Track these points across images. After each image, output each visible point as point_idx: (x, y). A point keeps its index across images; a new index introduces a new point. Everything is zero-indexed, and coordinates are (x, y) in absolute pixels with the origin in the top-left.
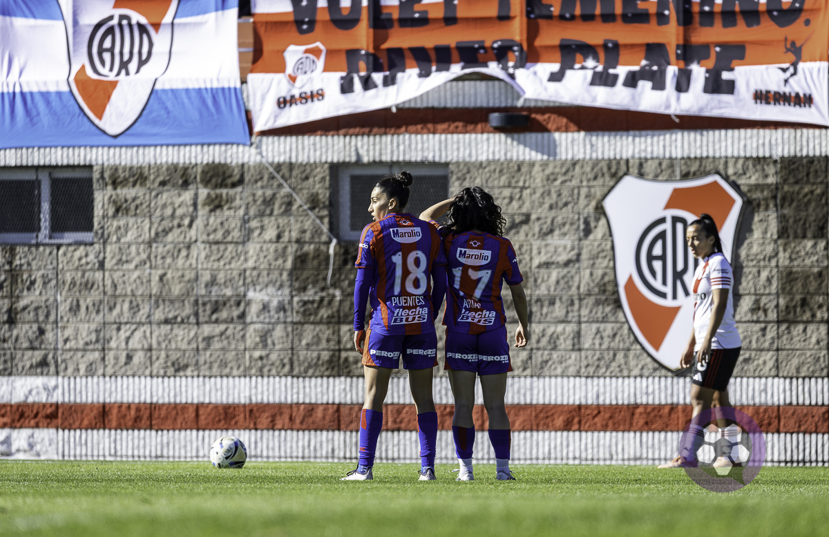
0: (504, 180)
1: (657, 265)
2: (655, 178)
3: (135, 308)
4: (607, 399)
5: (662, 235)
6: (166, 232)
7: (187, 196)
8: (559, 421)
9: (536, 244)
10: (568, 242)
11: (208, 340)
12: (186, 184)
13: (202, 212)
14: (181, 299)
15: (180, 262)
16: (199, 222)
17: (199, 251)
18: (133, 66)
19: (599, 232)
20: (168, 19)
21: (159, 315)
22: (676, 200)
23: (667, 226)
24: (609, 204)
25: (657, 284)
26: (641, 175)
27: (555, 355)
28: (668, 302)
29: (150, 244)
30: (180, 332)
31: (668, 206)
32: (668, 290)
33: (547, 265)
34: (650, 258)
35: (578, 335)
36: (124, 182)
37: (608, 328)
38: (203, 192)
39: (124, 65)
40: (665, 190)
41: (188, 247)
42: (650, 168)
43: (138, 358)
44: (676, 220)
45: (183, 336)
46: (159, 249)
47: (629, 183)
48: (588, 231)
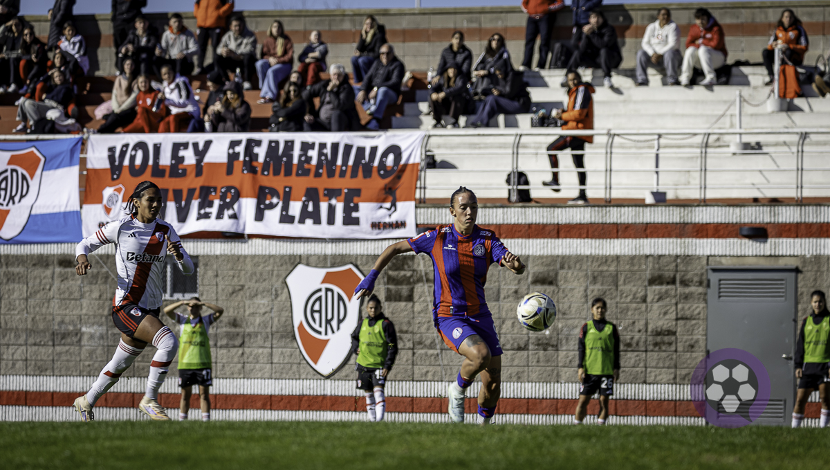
0: (229, 266)
1: (317, 316)
2: (316, 266)
3: (17, 336)
4: (286, 392)
5: (319, 299)
6: (36, 292)
7: (48, 272)
8: (259, 404)
9: (248, 302)
10: (265, 301)
11: (60, 354)
12: (47, 266)
13: (57, 283)
14: (44, 331)
15: (44, 310)
16: (55, 288)
17: (55, 304)
18: (17, 199)
19: (284, 296)
20: (39, 172)
21: (31, 341)
22: (328, 278)
23: (322, 293)
24: (289, 280)
25: (316, 326)
26: (308, 265)
27: (258, 366)
28: (323, 337)
29: (27, 299)
30: (42, 350)
31: (323, 282)
32: (322, 330)
33: (253, 314)
34: (313, 311)
35: (271, 354)
36: (13, 264)
37: (288, 351)
38: (58, 270)
39: (12, 198)
40: (322, 272)
41: (49, 301)
42: (312, 260)
43: (19, 364)
44: (327, 290)
45: (45, 352)
46: (31, 302)
47: (301, 268)
48: (277, 296)
